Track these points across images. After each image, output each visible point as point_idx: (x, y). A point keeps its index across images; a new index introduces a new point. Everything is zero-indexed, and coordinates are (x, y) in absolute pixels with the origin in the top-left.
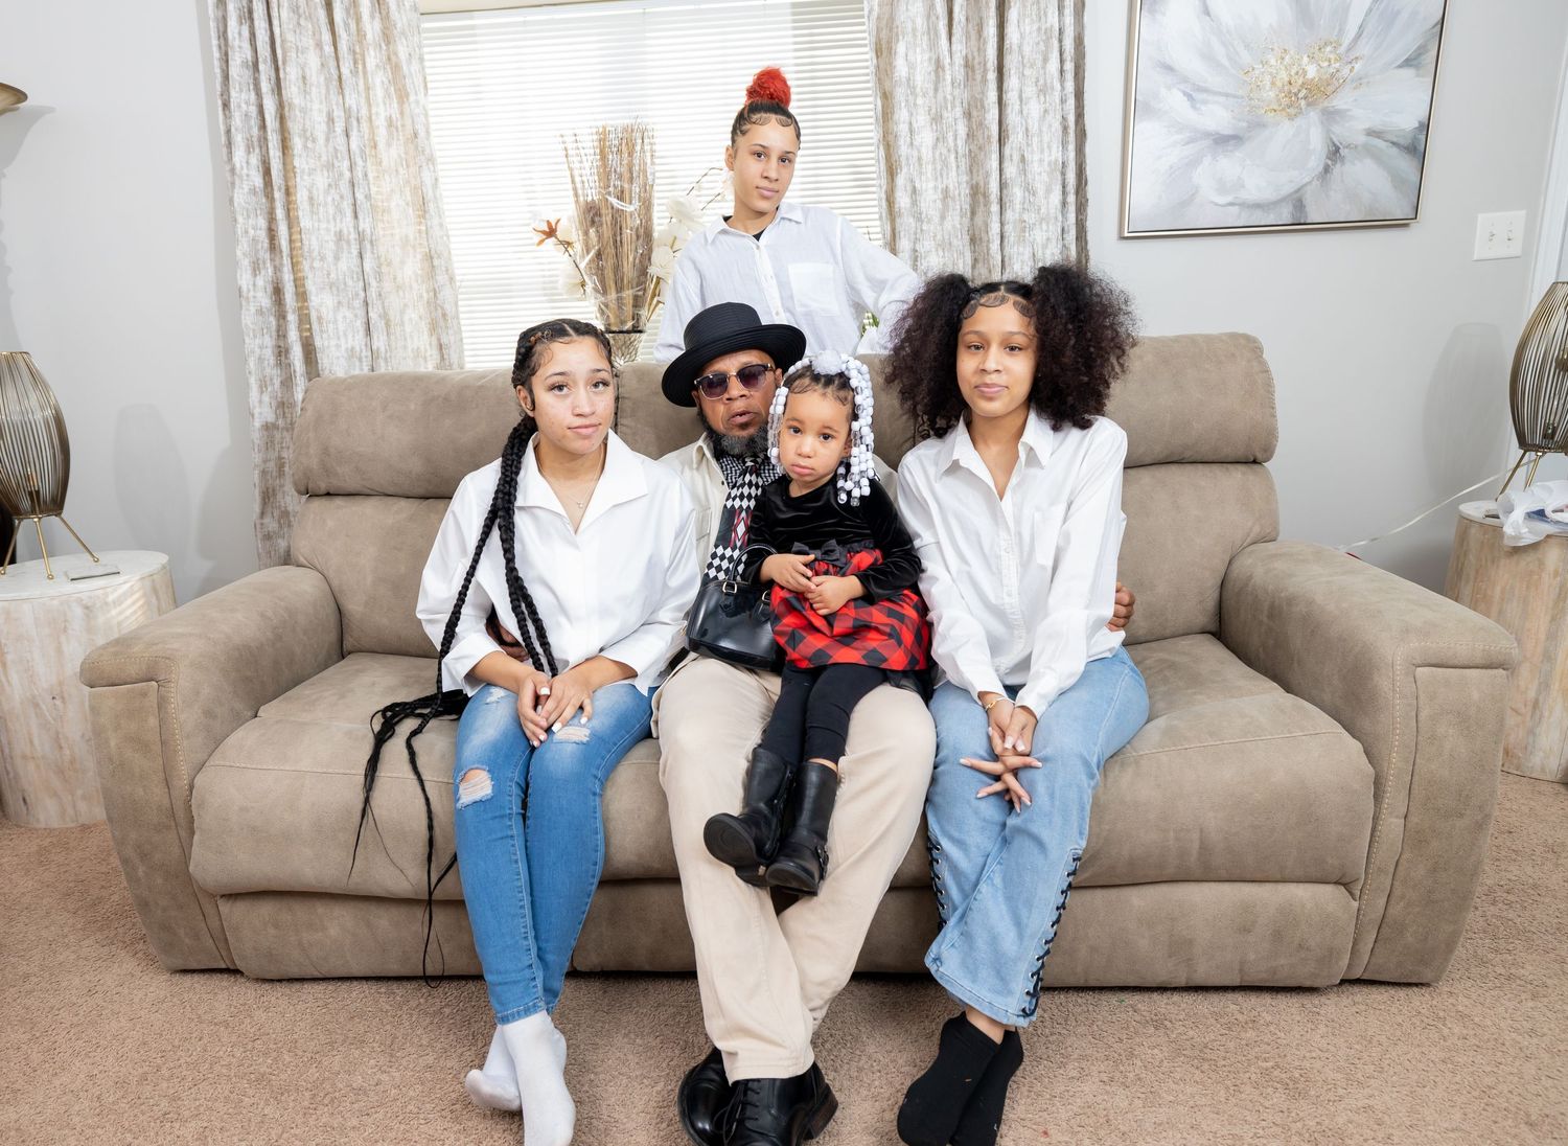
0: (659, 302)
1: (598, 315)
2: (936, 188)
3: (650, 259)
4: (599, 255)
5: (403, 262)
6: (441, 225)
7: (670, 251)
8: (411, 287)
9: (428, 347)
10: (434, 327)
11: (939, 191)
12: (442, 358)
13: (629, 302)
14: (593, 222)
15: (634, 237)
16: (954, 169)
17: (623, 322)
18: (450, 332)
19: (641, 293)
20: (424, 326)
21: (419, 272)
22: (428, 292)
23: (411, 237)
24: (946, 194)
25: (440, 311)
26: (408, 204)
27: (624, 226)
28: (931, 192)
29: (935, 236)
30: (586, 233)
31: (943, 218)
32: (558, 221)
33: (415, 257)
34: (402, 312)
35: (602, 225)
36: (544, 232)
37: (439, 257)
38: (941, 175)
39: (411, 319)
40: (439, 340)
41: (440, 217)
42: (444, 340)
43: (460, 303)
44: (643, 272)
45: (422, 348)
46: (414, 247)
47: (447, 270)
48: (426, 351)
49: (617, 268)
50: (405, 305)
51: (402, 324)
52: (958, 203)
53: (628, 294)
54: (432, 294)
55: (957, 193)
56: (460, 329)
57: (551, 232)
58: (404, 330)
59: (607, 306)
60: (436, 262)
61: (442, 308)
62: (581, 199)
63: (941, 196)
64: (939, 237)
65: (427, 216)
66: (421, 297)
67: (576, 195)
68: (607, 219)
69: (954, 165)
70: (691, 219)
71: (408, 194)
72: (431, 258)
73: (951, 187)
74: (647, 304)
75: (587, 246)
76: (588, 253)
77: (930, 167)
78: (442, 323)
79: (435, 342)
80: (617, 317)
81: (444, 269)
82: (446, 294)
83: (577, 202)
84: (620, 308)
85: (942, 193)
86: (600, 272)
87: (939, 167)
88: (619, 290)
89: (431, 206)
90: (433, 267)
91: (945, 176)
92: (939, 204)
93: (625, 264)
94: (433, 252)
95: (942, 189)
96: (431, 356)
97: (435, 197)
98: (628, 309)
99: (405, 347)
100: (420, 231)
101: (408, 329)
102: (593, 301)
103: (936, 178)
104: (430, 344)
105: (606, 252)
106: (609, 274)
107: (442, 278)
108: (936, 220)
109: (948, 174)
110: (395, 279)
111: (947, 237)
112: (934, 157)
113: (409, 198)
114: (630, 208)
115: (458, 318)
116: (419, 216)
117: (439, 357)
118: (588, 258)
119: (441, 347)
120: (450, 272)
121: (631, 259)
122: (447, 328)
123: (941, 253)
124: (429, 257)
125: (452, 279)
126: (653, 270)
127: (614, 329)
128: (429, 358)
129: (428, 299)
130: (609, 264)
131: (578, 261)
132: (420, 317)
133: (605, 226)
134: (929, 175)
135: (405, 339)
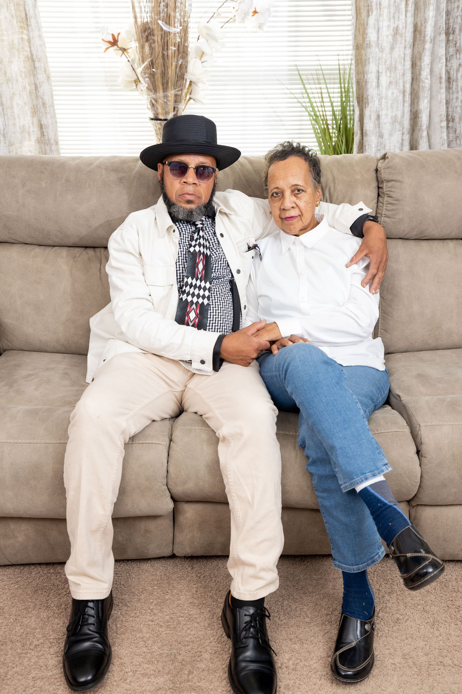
0: (190, 98)
1: (149, 106)
2: (389, 26)
3: (186, 67)
4: (152, 64)
5: (10, 62)
6: (40, 36)
7: (200, 62)
8: (17, 80)
9: (31, 125)
10: (35, 111)
11: (392, 29)
12: (42, 134)
13: (172, 99)
14: (147, 40)
15: (177, 52)
16: (404, 13)
17: (167, 113)
18: (48, 116)
19: (180, 93)
20: (28, 110)
21: (23, 70)
22: (29, 85)
23: (16, 42)
24: (396, 32)
25: (40, 101)
26: (12, 16)
27: (170, 44)
28: (385, 29)
29: (386, 62)
30: (142, 47)
31: (392, 49)
32: (119, 34)
33: (19, 57)
34: (12, 98)
35: (154, 42)
36: (109, 42)
37: (39, 61)
38: (394, 17)
39: (18, 104)
40: (40, 121)
41: (39, 30)
42: (44, 122)
43: (54, 97)
44: (181, 77)
45: (27, 126)
46: (18, 50)
47: (45, 71)
48: (29, 128)
49: (164, 74)
50: (14, 94)
51: (12, 107)
52: (404, 38)
53: (171, 93)
54: (33, 87)
55: (404, 31)
56: (55, 114)
57: (114, 43)
58: (13, 112)
59: (156, 101)
60: (37, 64)
61: (42, 99)
62: (139, 20)
63: (392, 33)
64: (388, 62)
65: (30, 28)
66: (25, 88)
67: (136, 17)
68: (157, 38)
69: (404, 10)
70: (215, 39)
71: (13, 8)
72: (33, 61)
73: (401, 27)
74: (183, 101)
75: (142, 57)
76: (143, 62)
77: (386, 11)
78: (42, 109)
79: (36, 121)
80: (163, 109)
81: (43, 70)
82: (44, 89)
83: (136, 22)
84: (166, 103)
85: (393, 30)
86: (152, 76)
87: (392, 11)
88: (165, 89)
89: (33, 22)
90: (35, 67)
91: (396, 18)
92: (390, 38)
93: (170, 71)
94: (34, 57)
95: (394, 28)
96: (33, 131)
97: (35, 15)
98: (171, 104)
99: (14, 125)
100: (22, 39)
101: (16, 111)
102: (146, 96)
103: (390, 20)
104: (33, 123)
105: (157, 62)
106: (158, 77)
107: (41, 77)
108: (387, 50)
109: (399, 17)
110: (5, 74)
111: (393, 63)
112: (389, 3)
113: (13, 12)
114: (172, 30)
115: (53, 107)
116: (22, 27)
117: (39, 133)
118: (143, 66)
119: (41, 127)
120: (47, 72)
121: (174, 67)
122: (46, 113)
123: (388, 74)
124: (32, 59)
125: (48, 78)
126: (189, 77)
127: (161, 117)
128: (32, 133)
129: (30, 90)
130: (157, 71)
131: (135, 66)
132: (25, 103)
133: (156, 43)
134: (385, 17)
135: (15, 119)
